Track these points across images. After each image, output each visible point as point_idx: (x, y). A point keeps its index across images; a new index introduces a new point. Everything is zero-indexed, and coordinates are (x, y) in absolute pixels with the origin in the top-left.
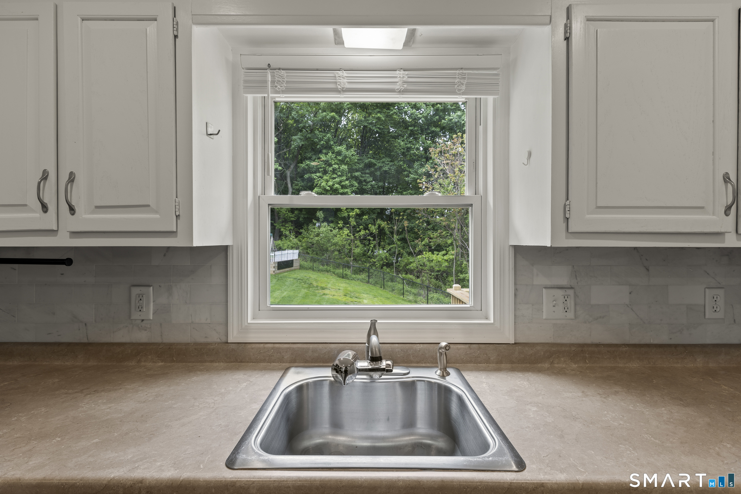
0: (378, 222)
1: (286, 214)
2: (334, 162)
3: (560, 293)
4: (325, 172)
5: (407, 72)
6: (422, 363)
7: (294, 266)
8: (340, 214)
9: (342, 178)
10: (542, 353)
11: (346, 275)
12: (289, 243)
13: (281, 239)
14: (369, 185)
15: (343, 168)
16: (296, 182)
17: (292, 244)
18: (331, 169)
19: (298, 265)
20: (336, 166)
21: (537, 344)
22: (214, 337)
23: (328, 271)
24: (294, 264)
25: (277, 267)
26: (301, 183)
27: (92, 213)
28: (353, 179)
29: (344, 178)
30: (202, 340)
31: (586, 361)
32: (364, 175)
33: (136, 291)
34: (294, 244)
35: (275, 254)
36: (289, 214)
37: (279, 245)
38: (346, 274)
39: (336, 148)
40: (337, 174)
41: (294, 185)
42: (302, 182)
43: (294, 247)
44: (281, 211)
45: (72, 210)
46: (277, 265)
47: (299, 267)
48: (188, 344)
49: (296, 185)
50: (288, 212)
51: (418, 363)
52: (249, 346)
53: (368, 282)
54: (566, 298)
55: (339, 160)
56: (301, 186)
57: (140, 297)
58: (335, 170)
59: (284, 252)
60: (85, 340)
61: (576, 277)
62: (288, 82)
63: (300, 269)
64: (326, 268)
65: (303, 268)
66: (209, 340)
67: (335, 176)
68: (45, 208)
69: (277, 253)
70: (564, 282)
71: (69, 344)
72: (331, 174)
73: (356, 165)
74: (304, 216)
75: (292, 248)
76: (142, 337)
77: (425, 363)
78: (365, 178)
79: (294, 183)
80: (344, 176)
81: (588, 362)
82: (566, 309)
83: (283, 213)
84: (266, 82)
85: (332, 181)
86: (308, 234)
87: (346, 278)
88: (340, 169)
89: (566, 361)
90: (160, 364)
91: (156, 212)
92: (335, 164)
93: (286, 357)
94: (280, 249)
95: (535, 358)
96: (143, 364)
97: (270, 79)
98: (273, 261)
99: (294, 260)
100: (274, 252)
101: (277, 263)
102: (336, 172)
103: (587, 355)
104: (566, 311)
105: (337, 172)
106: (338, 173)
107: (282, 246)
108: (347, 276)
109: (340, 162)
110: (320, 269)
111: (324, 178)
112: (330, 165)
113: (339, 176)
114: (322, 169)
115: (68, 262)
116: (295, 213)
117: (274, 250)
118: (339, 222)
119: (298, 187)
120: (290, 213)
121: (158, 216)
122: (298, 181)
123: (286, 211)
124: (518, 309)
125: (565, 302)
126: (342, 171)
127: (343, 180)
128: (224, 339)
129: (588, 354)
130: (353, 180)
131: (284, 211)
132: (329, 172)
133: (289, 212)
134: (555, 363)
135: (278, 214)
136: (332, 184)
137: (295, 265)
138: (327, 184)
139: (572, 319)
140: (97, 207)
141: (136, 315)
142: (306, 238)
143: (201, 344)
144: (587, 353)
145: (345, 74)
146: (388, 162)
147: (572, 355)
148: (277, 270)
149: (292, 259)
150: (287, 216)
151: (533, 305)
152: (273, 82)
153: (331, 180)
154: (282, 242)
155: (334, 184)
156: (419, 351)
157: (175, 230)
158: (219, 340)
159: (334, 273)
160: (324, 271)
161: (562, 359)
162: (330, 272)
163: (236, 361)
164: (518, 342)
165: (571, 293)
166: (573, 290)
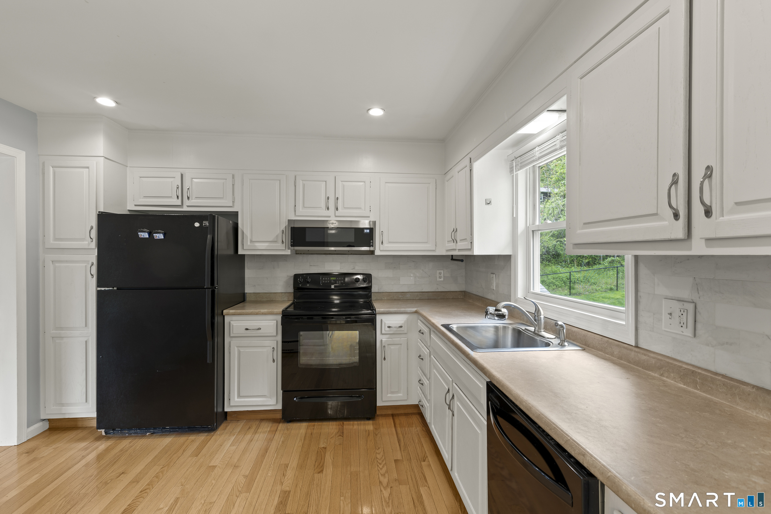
3: (676, 306)
6: (575, 342)
10: (654, 362)
31: (696, 386)
51: (573, 341)
54: (682, 312)
60: (483, 296)
61: (698, 291)
62: (521, 163)
70: (685, 294)
71: (480, 296)
77: (577, 342)
81: (699, 388)
82: (682, 324)
84: (513, 167)
89: (675, 378)
95: (647, 364)
97: (515, 165)
104: (682, 327)
124: (641, 315)
125: (682, 316)
129: (699, 379)
134: (665, 376)
139: (690, 337)
141: (492, 287)
144: (698, 377)
147: (682, 374)
151: (654, 314)
156: (574, 332)
161: (672, 375)
164: (641, 347)
165: (691, 307)
166: (694, 304)
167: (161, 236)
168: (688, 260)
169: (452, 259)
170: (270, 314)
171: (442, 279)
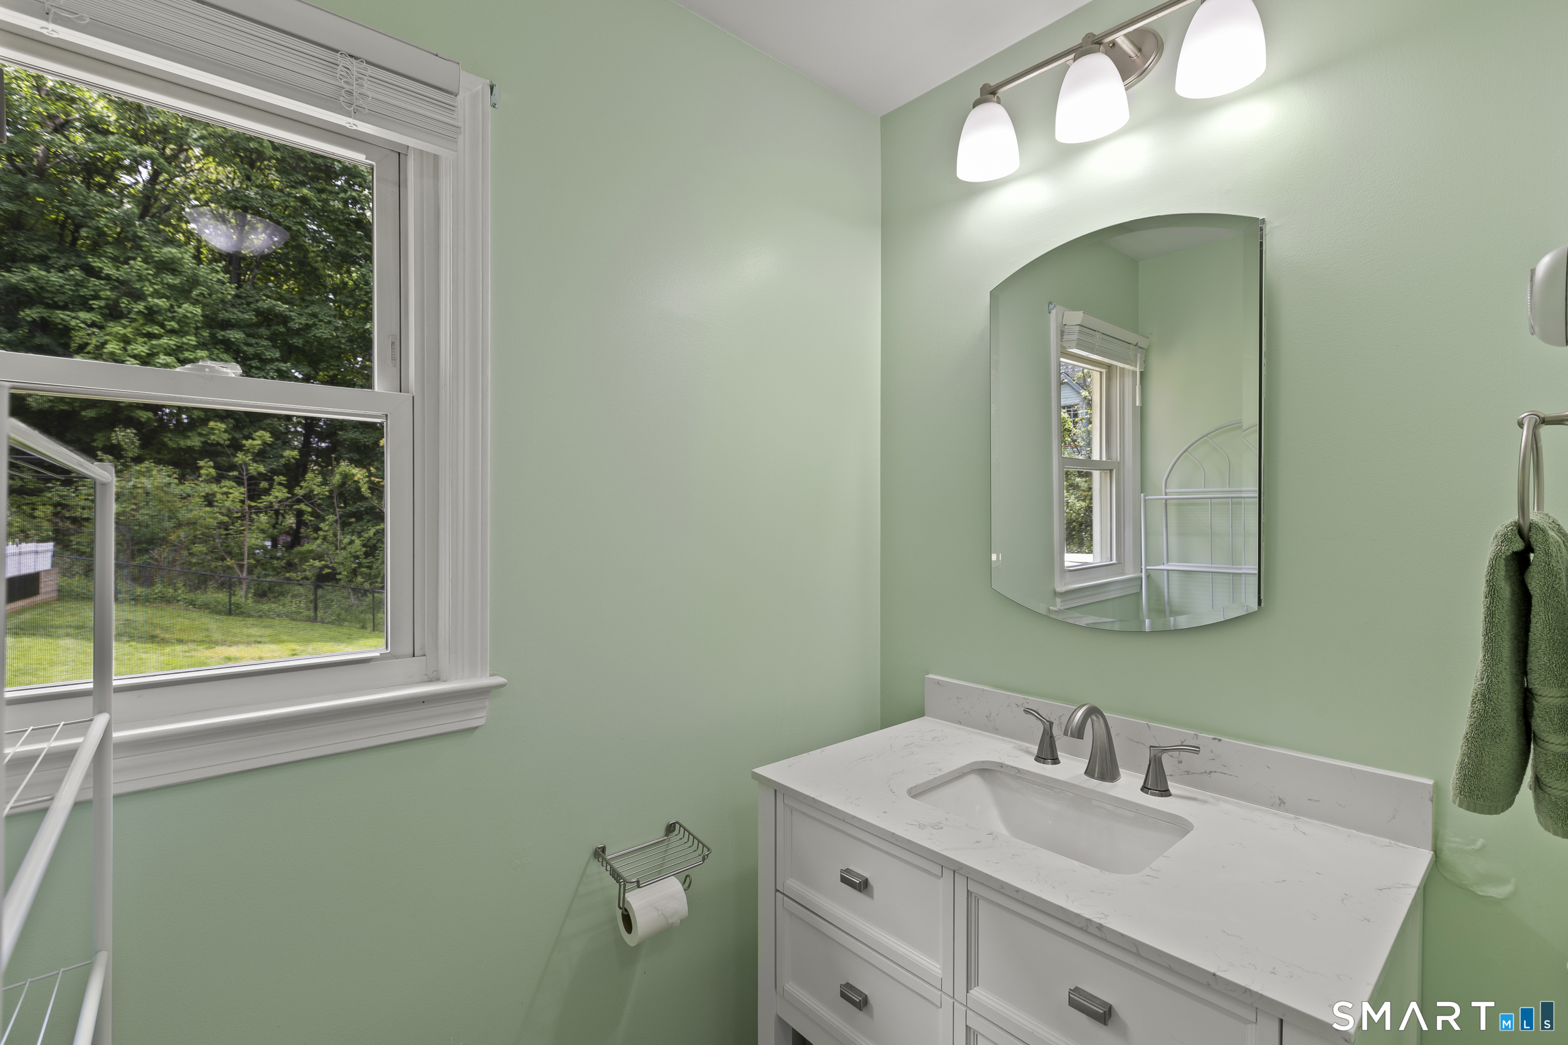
0: (340, 469)
2: (151, 289)
4: (114, 313)
8: (171, 440)
9: (184, 340)
11: (238, 606)
14: (272, 369)
15: (187, 311)
18: (140, 306)
20: (162, 303)
23: (168, 601)
28: (218, 347)
29: (192, 340)
32: (253, 341)
38: (238, 604)
39: (156, 250)
40: (162, 326)
53: (314, 620)
55: (170, 287)
58: (156, 312)
64: (160, 592)
67: (156, 330)
72: (141, 322)
73: (228, 309)
78: (260, 350)
80: (190, 335)
85: (145, 343)
87: (237, 615)
88: (175, 312)
92: (157, 294)
102: (160, 318)
105: (165, 320)
106: (166, 323)
108: (241, 608)
109: (172, 293)
110: (139, 596)
111: (108, 330)
112: (138, 296)
113: (172, 332)
114: (102, 303)
118: (201, 463)
126: (183, 321)
127: (186, 344)
130: (218, 349)
132: (132, 316)
136: (147, 351)
138: (125, 350)
146: (328, 318)
153: (140, 340)
155: (157, 354)
159: (192, 603)
160: (155, 599)
162: (178, 601)
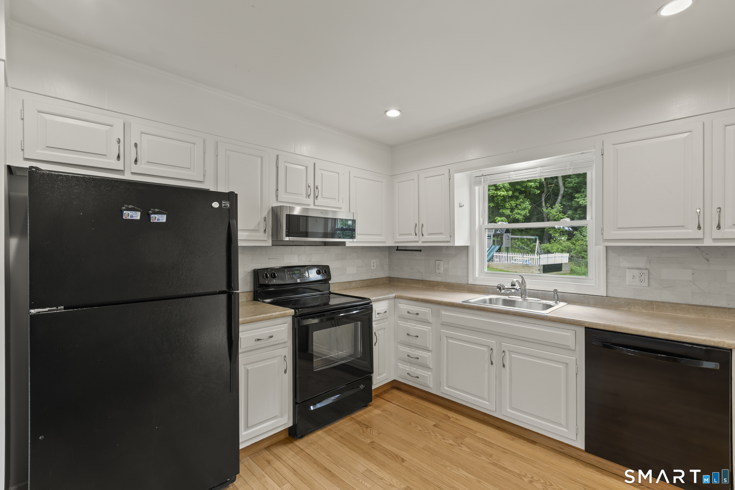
1: (556, 215)
3: (637, 272)
5: (542, 168)
7: (563, 270)
10: (623, 303)
12: (559, 246)
13: (550, 242)
16: (569, 180)
17: (563, 247)
19: (569, 269)
21: (621, 298)
22: (463, 282)
24: (563, 268)
25: (542, 270)
26: (575, 180)
27: (428, 236)
30: (459, 282)
31: (654, 310)
33: (437, 262)
34: (565, 247)
35: (540, 257)
36: (560, 215)
37: (548, 248)
41: (567, 183)
42: (577, 179)
43: (565, 250)
44: (551, 213)
45: (423, 235)
46: (542, 268)
47: (570, 272)
48: (454, 283)
49: (569, 183)
50: (558, 213)
52: (476, 286)
54: (641, 274)
56: (575, 183)
57: (439, 265)
59: (550, 255)
60: (422, 279)
61: (650, 263)
62: (490, 180)
63: (570, 274)
65: (575, 273)
66: (462, 282)
68: (416, 234)
69: (542, 256)
70: (642, 265)
71: (417, 280)
74: (579, 216)
75: (562, 251)
76: (439, 279)
79: (566, 181)
82: (641, 281)
83: (553, 215)
84: (481, 181)
86: (582, 236)
89: (640, 308)
90: (445, 289)
91: (444, 235)
93: (490, 291)
94: (549, 252)
95: (618, 304)
96: (440, 289)
97: (483, 181)
98: (537, 264)
99: (563, 264)
100: (539, 255)
101: (542, 266)
103: (655, 307)
104: (641, 282)
107: (551, 249)
115: (420, 251)
116: (568, 213)
117: (540, 253)
119: (572, 185)
120: (562, 214)
121: (445, 236)
122: (572, 178)
123: (557, 212)
124: (610, 279)
125: (641, 277)
128: (467, 283)
131: (554, 212)
133: (560, 213)
134: (632, 309)
135: (547, 215)
137: (565, 270)
139: (647, 287)
140: (429, 234)
141: (437, 271)
142: (581, 241)
143: (459, 284)
145: (513, 173)
147: (644, 305)
148: (542, 272)
149: (560, 263)
150: (558, 217)
151: (619, 277)
152: (484, 181)
154: (551, 245)
156: (551, 295)
157: (450, 240)
158: (465, 283)
161: (637, 307)
163: (471, 291)
164: (609, 296)
165: (646, 272)
166: (648, 270)
167: (162, 218)
168: (644, 248)
169: (398, 250)
170: (282, 317)
171: (375, 268)
